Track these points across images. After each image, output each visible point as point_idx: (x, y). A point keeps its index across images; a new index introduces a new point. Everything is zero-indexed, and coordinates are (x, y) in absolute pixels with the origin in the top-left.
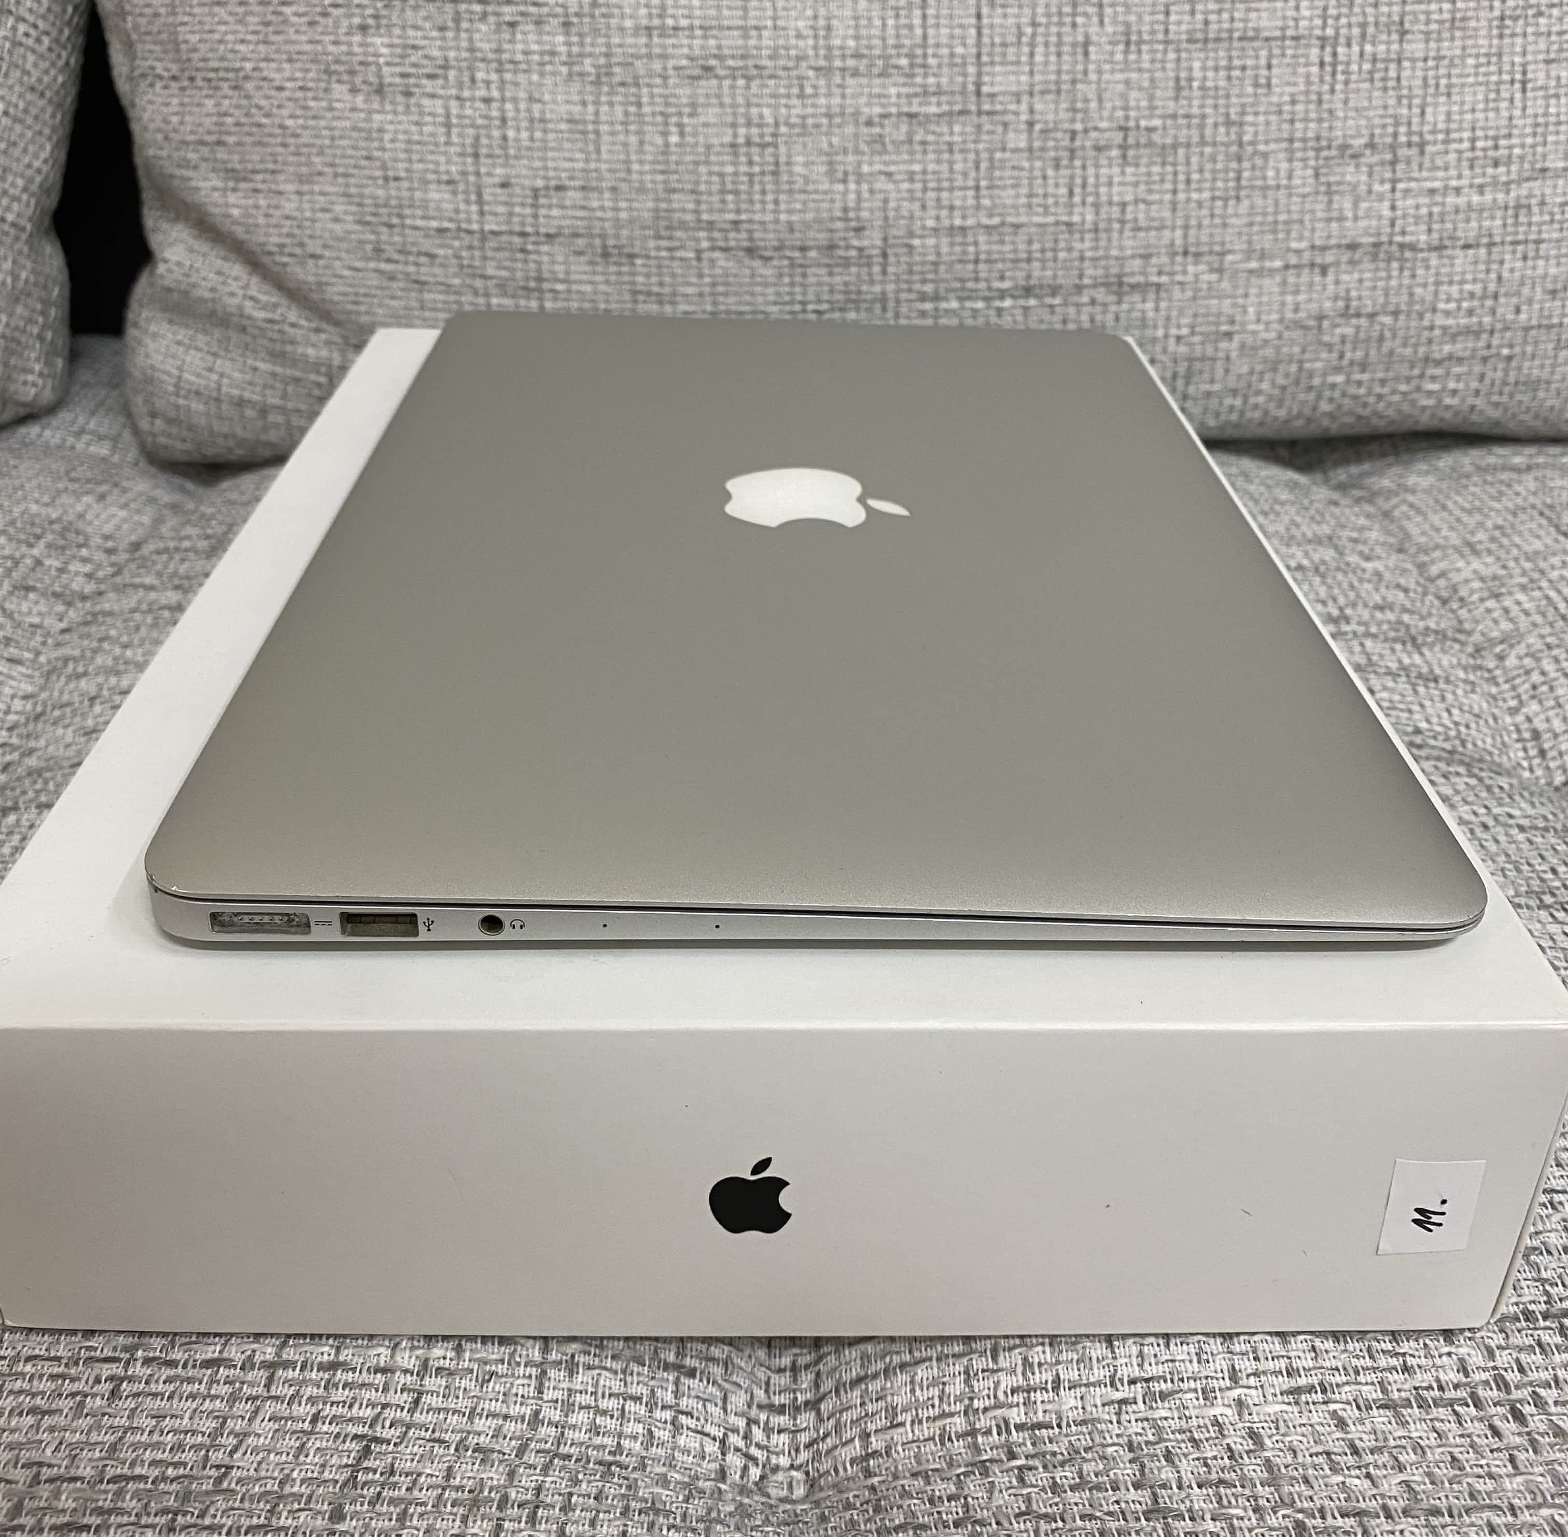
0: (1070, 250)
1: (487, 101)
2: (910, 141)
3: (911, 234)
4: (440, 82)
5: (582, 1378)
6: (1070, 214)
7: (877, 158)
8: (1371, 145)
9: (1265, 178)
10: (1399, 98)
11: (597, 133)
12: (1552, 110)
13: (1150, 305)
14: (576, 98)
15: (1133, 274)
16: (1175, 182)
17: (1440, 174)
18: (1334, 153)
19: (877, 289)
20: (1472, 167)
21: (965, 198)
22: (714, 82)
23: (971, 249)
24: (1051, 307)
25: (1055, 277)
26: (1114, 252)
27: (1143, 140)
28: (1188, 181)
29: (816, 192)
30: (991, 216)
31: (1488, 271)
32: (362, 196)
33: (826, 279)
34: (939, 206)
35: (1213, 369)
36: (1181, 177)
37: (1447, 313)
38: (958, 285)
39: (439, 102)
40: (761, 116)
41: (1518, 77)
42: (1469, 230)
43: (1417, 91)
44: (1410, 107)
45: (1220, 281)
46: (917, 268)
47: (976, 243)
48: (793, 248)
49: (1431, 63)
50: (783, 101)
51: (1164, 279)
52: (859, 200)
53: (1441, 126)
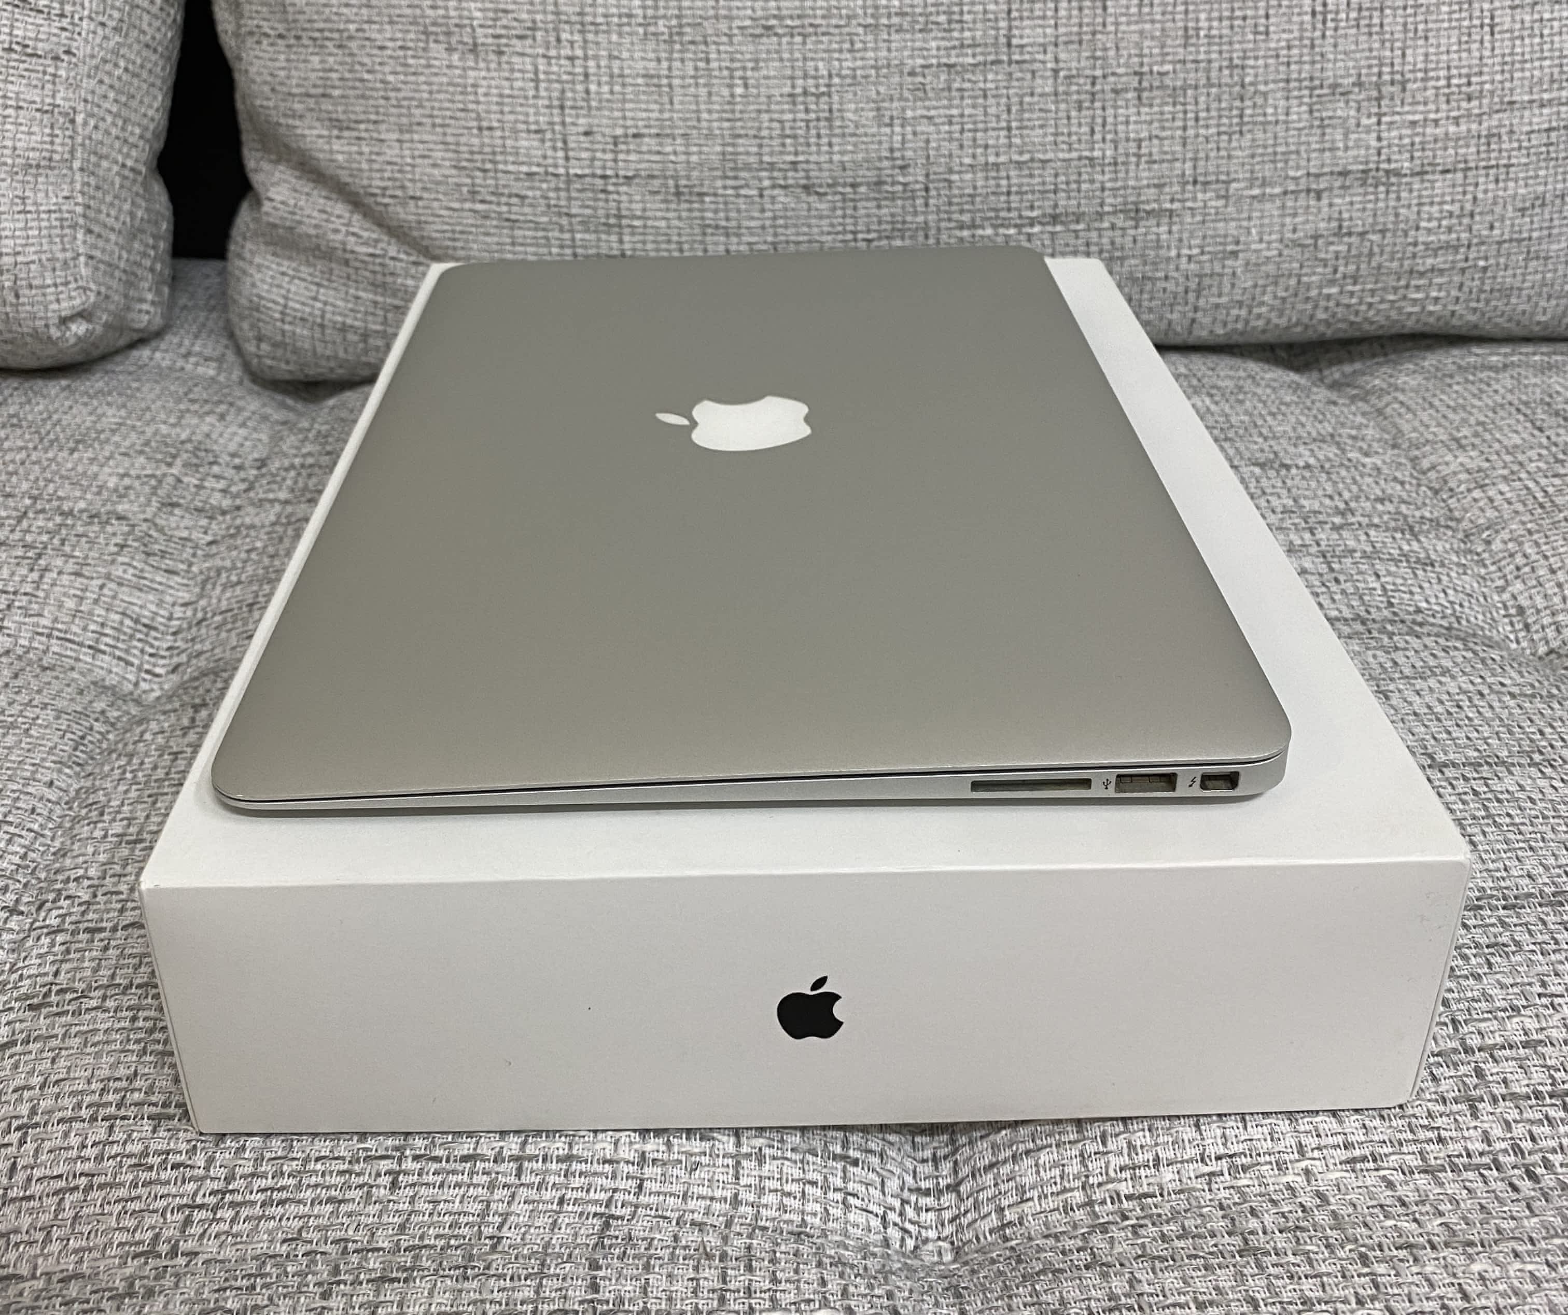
0: (1092, 181)
1: (571, 59)
2: (949, 89)
3: (951, 171)
4: (529, 42)
5: (769, 1167)
6: (1093, 149)
7: (919, 104)
8: (1359, 84)
9: (1265, 115)
10: (1383, 42)
11: (670, 86)
12: (1518, 50)
13: (1164, 229)
14: (651, 55)
15: (1148, 202)
16: (1185, 120)
17: (1421, 108)
18: (1325, 91)
19: (921, 219)
20: (1448, 102)
21: (998, 138)
22: (775, 39)
23: (1004, 182)
24: (1075, 231)
25: (1079, 205)
26: (1131, 183)
27: (1156, 84)
28: (1197, 119)
29: (866, 135)
30: (1021, 153)
31: (1464, 193)
32: (458, 144)
33: (875, 211)
34: (975, 146)
35: (1220, 284)
36: (1191, 115)
37: (1429, 231)
38: (992, 214)
39: (528, 60)
40: (816, 69)
41: (1487, 21)
42: (1447, 157)
43: (1396, 36)
44: (1392, 50)
45: (1226, 206)
46: (955, 200)
47: (1008, 178)
48: (845, 185)
49: (1409, 11)
50: (836, 55)
51: (1176, 205)
52: (903, 142)
53: (1420, 66)
